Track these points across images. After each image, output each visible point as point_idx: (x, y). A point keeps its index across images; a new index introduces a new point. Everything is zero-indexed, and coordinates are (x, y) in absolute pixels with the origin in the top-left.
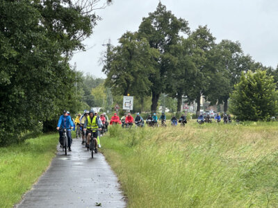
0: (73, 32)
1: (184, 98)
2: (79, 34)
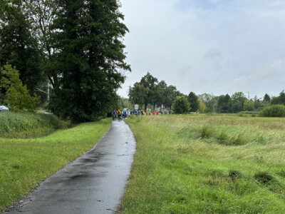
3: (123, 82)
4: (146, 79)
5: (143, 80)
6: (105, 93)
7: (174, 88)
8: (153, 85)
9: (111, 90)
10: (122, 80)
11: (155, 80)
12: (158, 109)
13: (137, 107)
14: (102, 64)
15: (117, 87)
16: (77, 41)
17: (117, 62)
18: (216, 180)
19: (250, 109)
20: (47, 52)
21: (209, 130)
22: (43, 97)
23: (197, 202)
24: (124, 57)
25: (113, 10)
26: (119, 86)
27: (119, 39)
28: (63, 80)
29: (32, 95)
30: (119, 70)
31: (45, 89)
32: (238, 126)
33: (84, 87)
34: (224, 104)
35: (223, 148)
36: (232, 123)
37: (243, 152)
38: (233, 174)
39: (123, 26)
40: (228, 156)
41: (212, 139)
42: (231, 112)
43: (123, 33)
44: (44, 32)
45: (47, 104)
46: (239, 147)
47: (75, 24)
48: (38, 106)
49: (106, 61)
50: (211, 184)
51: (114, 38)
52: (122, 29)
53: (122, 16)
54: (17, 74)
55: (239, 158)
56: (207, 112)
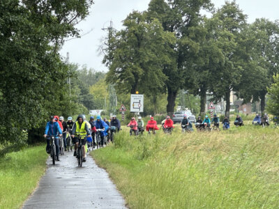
0: (63, 14)
1: (209, 95)
2: (71, 15)
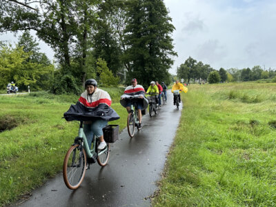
3: (172, 64)
4: (188, 61)
5: (186, 62)
6: (161, 72)
7: (209, 66)
8: (193, 65)
9: (165, 70)
10: (172, 63)
11: (194, 61)
12: (198, 81)
13: (182, 80)
14: (158, 53)
15: (168, 67)
16: (141, 39)
17: (168, 51)
18: (240, 127)
19: (265, 78)
20: (122, 48)
21: (234, 93)
22: (122, 77)
23: (226, 141)
24: (173, 47)
25: (165, 15)
26: (170, 67)
27: (169, 35)
28: (133, 66)
29: (115, 77)
30: (170, 56)
31: (123, 72)
32: (257, 90)
33: (147, 69)
34: (246, 75)
35: (245, 105)
36: (252, 87)
37: (260, 107)
38: (252, 122)
39: (171, 26)
40: (249, 110)
41: (237, 99)
42: (251, 80)
43: (172, 31)
44: (120, 35)
45: (124, 82)
46: (257, 104)
47: (140, 28)
48: (119, 83)
49: (161, 51)
50: (236, 129)
51: (165, 35)
52: (171, 28)
53: (170, 19)
54: (106, 63)
55: (257, 111)
56: (233, 81)
